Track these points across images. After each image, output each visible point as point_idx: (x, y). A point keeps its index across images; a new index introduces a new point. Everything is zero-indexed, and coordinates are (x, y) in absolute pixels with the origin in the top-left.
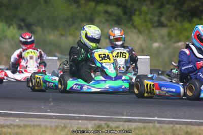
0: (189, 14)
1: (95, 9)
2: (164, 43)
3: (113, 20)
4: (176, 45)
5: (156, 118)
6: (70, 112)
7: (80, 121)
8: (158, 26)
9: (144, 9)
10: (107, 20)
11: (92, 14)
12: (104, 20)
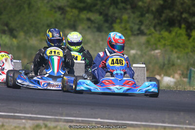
0: (167, 23)
1: (78, 16)
2: (141, 51)
3: (95, 27)
4: (153, 52)
5: (99, 120)
6: (18, 111)
7: (24, 121)
8: (138, 34)
9: (125, 17)
10: (89, 27)
11: (75, 21)
12: (86, 27)
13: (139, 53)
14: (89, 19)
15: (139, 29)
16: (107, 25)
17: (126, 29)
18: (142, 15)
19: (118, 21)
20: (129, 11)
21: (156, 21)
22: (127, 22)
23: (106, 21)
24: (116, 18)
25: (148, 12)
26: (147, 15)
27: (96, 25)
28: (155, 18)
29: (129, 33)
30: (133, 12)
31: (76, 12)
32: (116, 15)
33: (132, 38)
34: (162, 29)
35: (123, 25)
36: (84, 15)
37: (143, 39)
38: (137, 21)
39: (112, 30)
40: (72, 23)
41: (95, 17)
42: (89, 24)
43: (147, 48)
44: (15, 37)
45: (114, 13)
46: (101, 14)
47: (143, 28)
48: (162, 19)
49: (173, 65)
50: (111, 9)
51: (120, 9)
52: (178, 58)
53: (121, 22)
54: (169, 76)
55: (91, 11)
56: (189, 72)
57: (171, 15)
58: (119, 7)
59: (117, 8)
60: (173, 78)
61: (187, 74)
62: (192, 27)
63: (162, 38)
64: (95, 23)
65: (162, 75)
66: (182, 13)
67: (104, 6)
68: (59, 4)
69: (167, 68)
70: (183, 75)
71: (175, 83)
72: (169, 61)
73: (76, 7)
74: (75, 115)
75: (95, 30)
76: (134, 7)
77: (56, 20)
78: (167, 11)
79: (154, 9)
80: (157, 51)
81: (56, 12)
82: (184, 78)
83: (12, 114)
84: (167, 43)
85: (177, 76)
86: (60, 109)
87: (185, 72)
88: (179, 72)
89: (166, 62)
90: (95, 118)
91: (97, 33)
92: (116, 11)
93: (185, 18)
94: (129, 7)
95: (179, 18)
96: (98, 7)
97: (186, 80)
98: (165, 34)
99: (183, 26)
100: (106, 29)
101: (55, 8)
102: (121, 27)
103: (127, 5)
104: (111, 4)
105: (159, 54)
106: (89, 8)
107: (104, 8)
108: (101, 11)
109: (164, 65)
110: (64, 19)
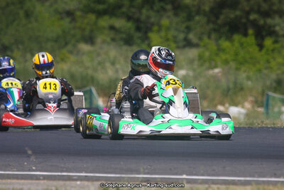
13: (191, 73)
14: (112, 28)
15: (185, 39)
16: (139, 34)
17: (168, 40)
18: (190, 18)
19: (155, 28)
20: (170, 13)
21: (211, 26)
22: (168, 29)
23: (138, 29)
24: (153, 24)
25: (198, 13)
26: (197, 18)
27: (124, 36)
28: (209, 22)
29: (173, 45)
30: (176, 15)
31: (92, 17)
32: (152, 20)
34: (220, 37)
35: (163, 34)
36: (105, 22)
37: (193, 53)
38: (183, 27)
39: (147, 42)
40: (87, 33)
41: (120, 23)
42: (112, 34)
43: (201, 65)
45: (148, 17)
46: (129, 18)
47: (191, 36)
48: (219, 22)
49: (242, 89)
50: (144, 11)
51: (158, 11)
52: (248, 78)
53: (159, 31)
54: (236, 105)
55: (115, 15)
56: (265, 99)
57: (232, 16)
58: (155, 8)
59: (152, 8)
60: (243, 107)
61: (262, 102)
62: (264, 33)
63: (223, 50)
64: (121, 32)
65: (227, 105)
66: (248, 13)
68: (67, 8)
69: (233, 94)
70: (257, 103)
71: (247, 115)
72: (235, 83)
73: (93, 11)
74: (146, 171)
75: (122, 43)
76: (177, 8)
77: (64, 32)
78: (226, 11)
79: (207, 8)
80: (217, 70)
81: (62, 19)
82: (258, 107)
84: (229, 57)
85: (248, 105)
86: (122, 163)
87: (260, 99)
88: (251, 99)
89: (231, 85)
90: (176, 174)
91: (125, 48)
92: (152, 13)
93: (255, 20)
94: (169, 7)
95: (244, 20)
96: (124, 10)
97: (261, 110)
98: (225, 44)
99: (251, 31)
100: (139, 41)
101: (60, 13)
102: (161, 37)
103: (167, 4)
104: (142, 7)
105: (220, 74)
106: (112, 11)
107: (133, 10)
108: (130, 14)
109: (229, 90)
110: (74, 28)
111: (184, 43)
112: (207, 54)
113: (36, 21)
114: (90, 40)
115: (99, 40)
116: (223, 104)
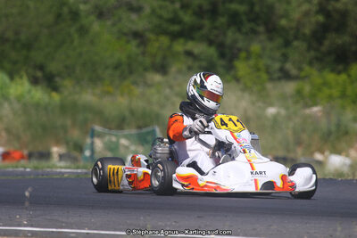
13: (283, 112)
14: (189, 54)
15: (282, 70)
17: (258, 70)
18: (287, 44)
19: (243, 55)
20: (263, 37)
21: (312, 53)
22: (260, 56)
23: (222, 55)
24: (240, 50)
25: (296, 38)
26: (296, 43)
27: (204, 64)
28: (309, 48)
29: (264, 76)
30: (271, 39)
31: (165, 40)
32: (240, 45)
33: (269, 86)
35: (252, 62)
36: (179, 47)
37: (290, 87)
38: (278, 54)
39: (232, 73)
40: (158, 60)
41: (198, 48)
42: (190, 61)
43: (297, 102)
44: (55, 89)
45: (235, 41)
46: (211, 43)
47: (289, 66)
48: (324, 49)
49: (346, 133)
50: (230, 33)
51: (246, 34)
52: (356, 119)
53: (248, 58)
54: (338, 152)
55: (192, 39)
57: (339, 41)
58: (244, 30)
59: (239, 30)
60: (347, 156)
63: (325, 84)
64: (200, 59)
65: (327, 153)
67: (216, 28)
68: (134, 28)
69: (335, 139)
71: (351, 166)
72: (338, 125)
73: (165, 32)
74: (168, 228)
76: (272, 30)
77: (129, 57)
79: (307, 31)
80: (315, 109)
81: (128, 42)
83: (54, 230)
84: (336, 92)
85: (354, 153)
86: (142, 218)
89: (333, 128)
92: (239, 36)
94: (261, 29)
96: (205, 31)
98: (331, 77)
101: (125, 34)
102: (249, 67)
103: (258, 25)
104: (229, 26)
105: (319, 114)
106: (188, 33)
107: (215, 32)
108: (212, 37)
109: (329, 133)
110: (144, 54)
111: (280, 75)
112: (307, 88)
113: (92, 42)
114: (162, 69)
115: (173, 69)
116: (322, 152)
